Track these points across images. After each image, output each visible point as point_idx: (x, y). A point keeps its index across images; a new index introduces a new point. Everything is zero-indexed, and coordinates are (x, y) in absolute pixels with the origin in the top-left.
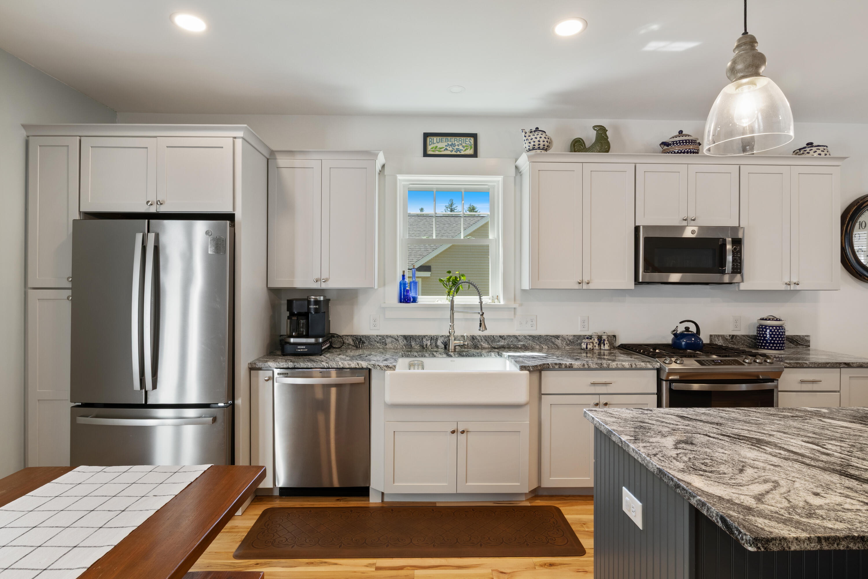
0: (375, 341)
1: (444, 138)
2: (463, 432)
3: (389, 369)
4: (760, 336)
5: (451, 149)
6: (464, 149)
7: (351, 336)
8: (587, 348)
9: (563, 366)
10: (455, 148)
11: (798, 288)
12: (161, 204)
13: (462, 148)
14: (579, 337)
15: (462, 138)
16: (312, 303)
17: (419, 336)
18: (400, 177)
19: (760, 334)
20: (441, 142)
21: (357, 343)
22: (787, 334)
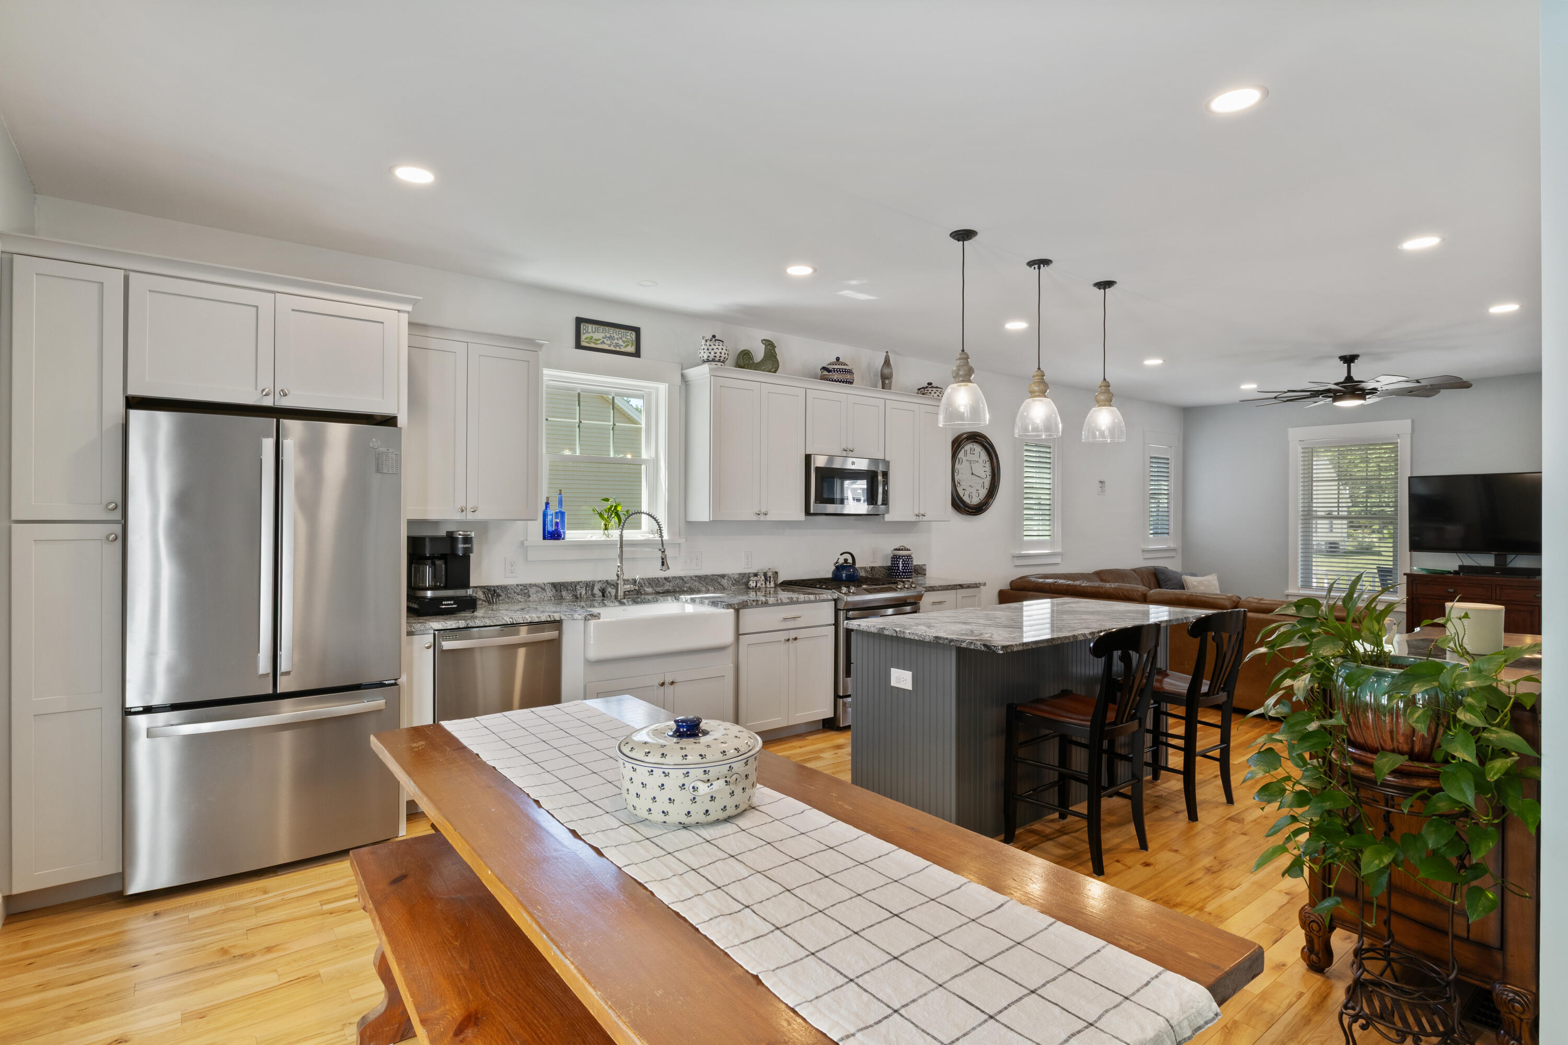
0: (515, 592)
1: (601, 328)
2: (672, 683)
3: (594, 618)
4: (895, 566)
5: (609, 342)
6: (624, 345)
7: (482, 587)
8: (756, 586)
9: (760, 603)
10: (614, 342)
11: (924, 519)
12: (285, 395)
13: (622, 344)
14: (743, 575)
15: (623, 331)
16: (460, 540)
17: (572, 583)
18: (546, 371)
19: (895, 564)
20: (598, 332)
21: (490, 596)
22: (915, 563)
